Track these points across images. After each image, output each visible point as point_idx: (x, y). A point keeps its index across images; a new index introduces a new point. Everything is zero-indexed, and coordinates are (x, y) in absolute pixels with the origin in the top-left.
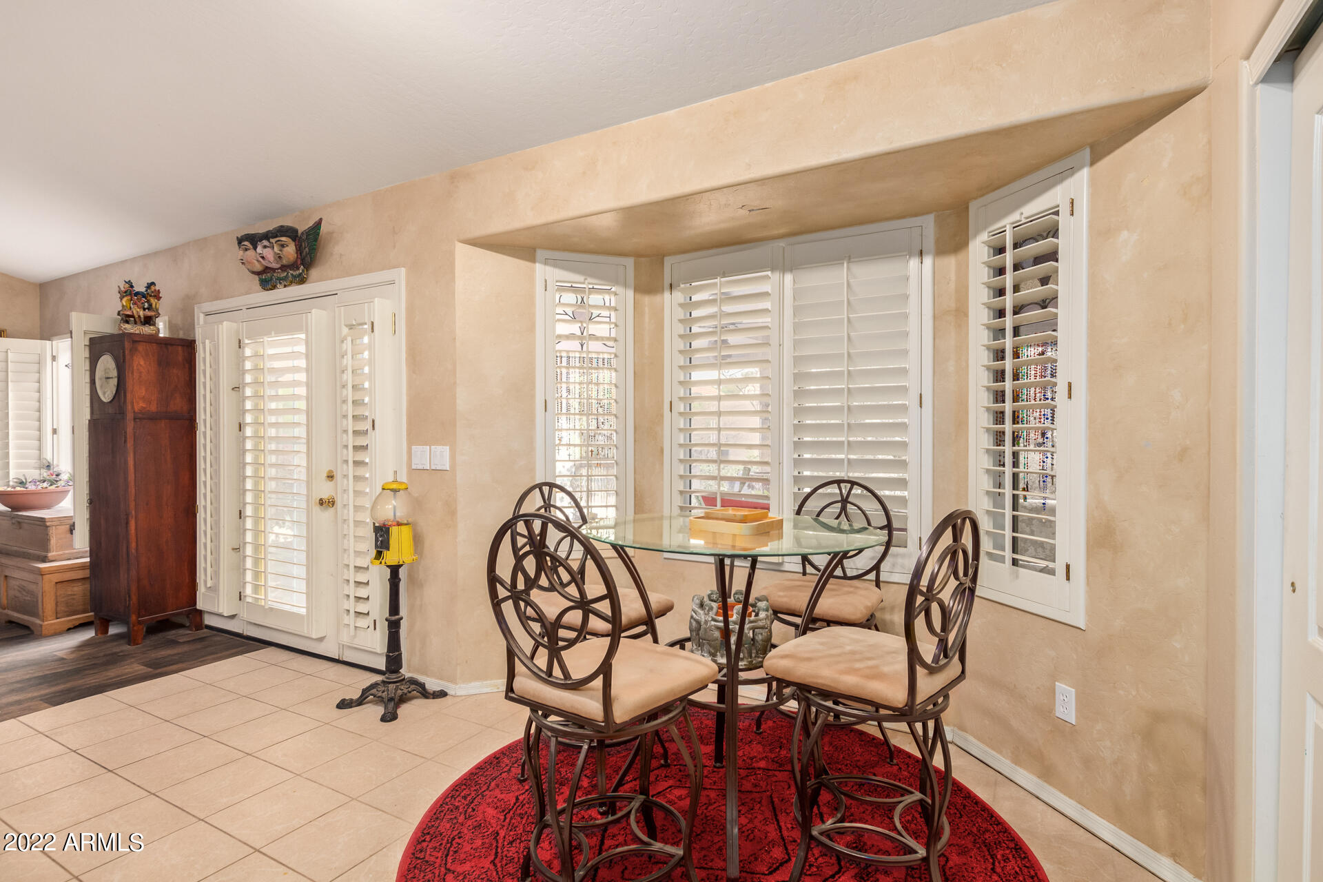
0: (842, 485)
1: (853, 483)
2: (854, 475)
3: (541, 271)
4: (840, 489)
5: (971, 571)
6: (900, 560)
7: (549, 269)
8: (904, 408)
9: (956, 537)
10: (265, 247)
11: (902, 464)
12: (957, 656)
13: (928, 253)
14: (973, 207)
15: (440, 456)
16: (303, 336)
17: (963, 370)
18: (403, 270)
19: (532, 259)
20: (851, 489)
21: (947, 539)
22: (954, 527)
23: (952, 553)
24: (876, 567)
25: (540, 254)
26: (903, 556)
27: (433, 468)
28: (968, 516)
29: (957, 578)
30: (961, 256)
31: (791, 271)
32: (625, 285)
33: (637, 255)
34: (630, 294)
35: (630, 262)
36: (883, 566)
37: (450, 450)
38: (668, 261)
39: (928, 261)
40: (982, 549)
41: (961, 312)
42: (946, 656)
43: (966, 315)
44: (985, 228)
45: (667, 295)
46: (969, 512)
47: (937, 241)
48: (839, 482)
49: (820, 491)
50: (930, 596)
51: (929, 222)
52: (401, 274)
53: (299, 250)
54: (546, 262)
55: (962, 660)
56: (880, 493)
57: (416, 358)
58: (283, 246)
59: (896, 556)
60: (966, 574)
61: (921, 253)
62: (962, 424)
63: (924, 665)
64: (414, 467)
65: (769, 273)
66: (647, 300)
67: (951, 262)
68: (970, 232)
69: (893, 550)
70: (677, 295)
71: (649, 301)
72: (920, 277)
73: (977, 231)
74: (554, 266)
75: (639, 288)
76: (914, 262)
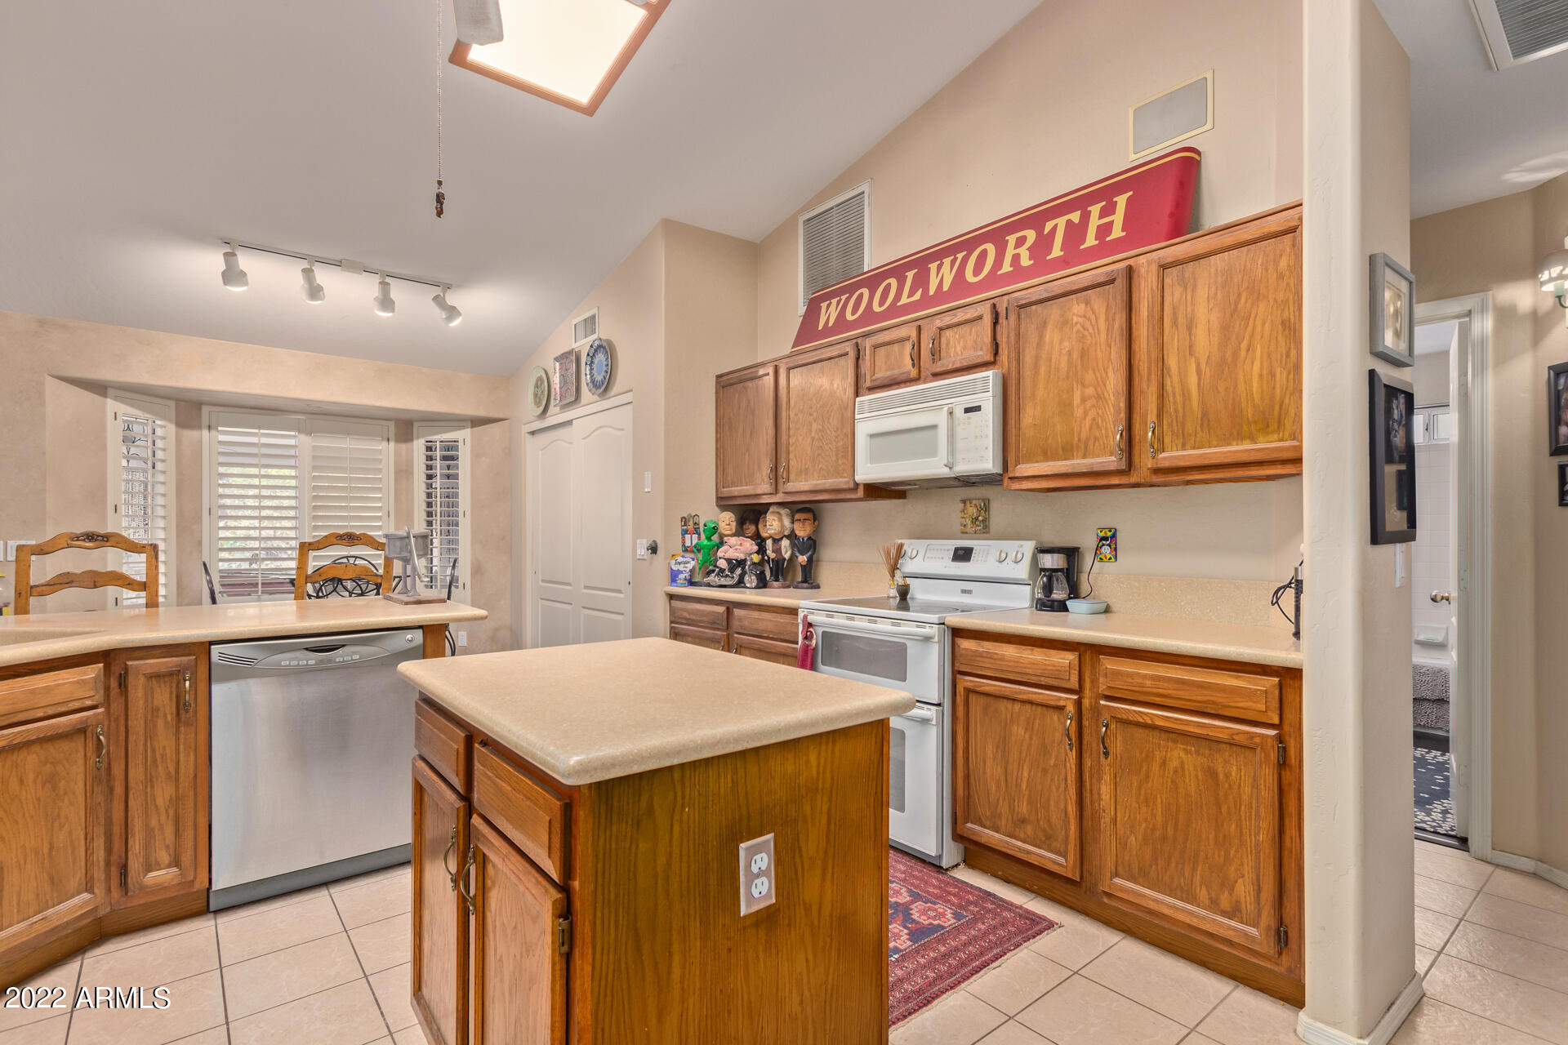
1: (356, 557)
3: (111, 405)
7: (118, 404)
8: (380, 518)
13: (392, 440)
14: (416, 425)
19: (104, 395)
25: (110, 391)
30: (410, 445)
31: (310, 434)
32: (168, 421)
33: (178, 400)
34: (172, 428)
35: (172, 404)
38: (205, 410)
39: (392, 444)
41: (408, 472)
43: (412, 474)
44: (423, 437)
45: (205, 433)
47: (396, 435)
48: (347, 557)
51: (393, 427)
54: (116, 398)
56: (372, 562)
61: (388, 440)
65: (296, 434)
66: (186, 433)
67: (404, 447)
68: (415, 436)
70: (213, 433)
71: (190, 435)
72: (386, 451)
73: (418, 438)
74: (122, 402)
75: (181, 425)
76: (385, 444)
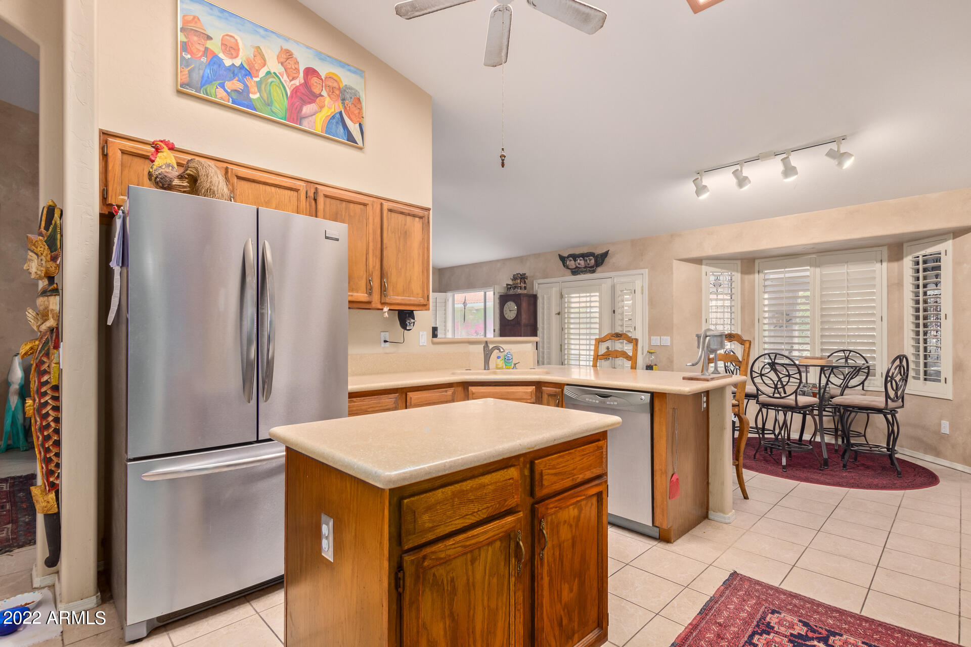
0: (845, 352)
1: (851, 351)
2: (851, 348)
3: (704, 268)
4: (845, 353)
5: (906, 375)
6: (872, 382)
7: (707, 267)
8: (874, 322)
9: (901, 362)
10: (581, 260)
11: (874, 344)
12: (901, 400)
13: (885, 261)
14: (905, 245)
15: (666, 340)
16: (598, 294)
17: (901, 308)
18: (647, 270)
19: (701, 264)
20: (849, 354)
21: (897, 362)
22: (900, 359)
23: (900, 366)
24: (863, 383)
25: (704, 262)
26: (874, 380)
27: (662, 345)
28: (905, 356)
29: (901, 375)
30: (900, 263)
31: (819, 267)
32: (737, 272)
33: (742, 260)
34: (739, 275)
35: (739, 262)
36: (866, 383)
37: (670, 338)
38: (757, 262)
39: (885, 264)
40: (910, 367)
41: (900, 284)
42: (897, 398)
43: (902, 286)
44: (911, 254)
45: (756, 275)
46: (905, 355)
47: (888, 257)
48: (844, 351)
49: (835, 354)
50: (892, 378)
51: (885, 250)
52: (646, 271)
53: (596, 261)
54: (706, 265)
55: (903, 401)
56: (864, 355)
57: (652, 303)
58: (590, 260)
59: (870, 380)
60: (904, 375)
61: (881, 261)
62: (901, 328)
63: (890, 398)
64: (652, 344)
65: (809, 268)
66: (747, 277)
67: (895, 265)
68: (904, 254)
69: (869, 377)
70: (762, 275)
71: (748, 277)
72: (881, 270)
73: (907, 255)
74: (710, 266)
75: (743, 273)
76: (879, 265)
